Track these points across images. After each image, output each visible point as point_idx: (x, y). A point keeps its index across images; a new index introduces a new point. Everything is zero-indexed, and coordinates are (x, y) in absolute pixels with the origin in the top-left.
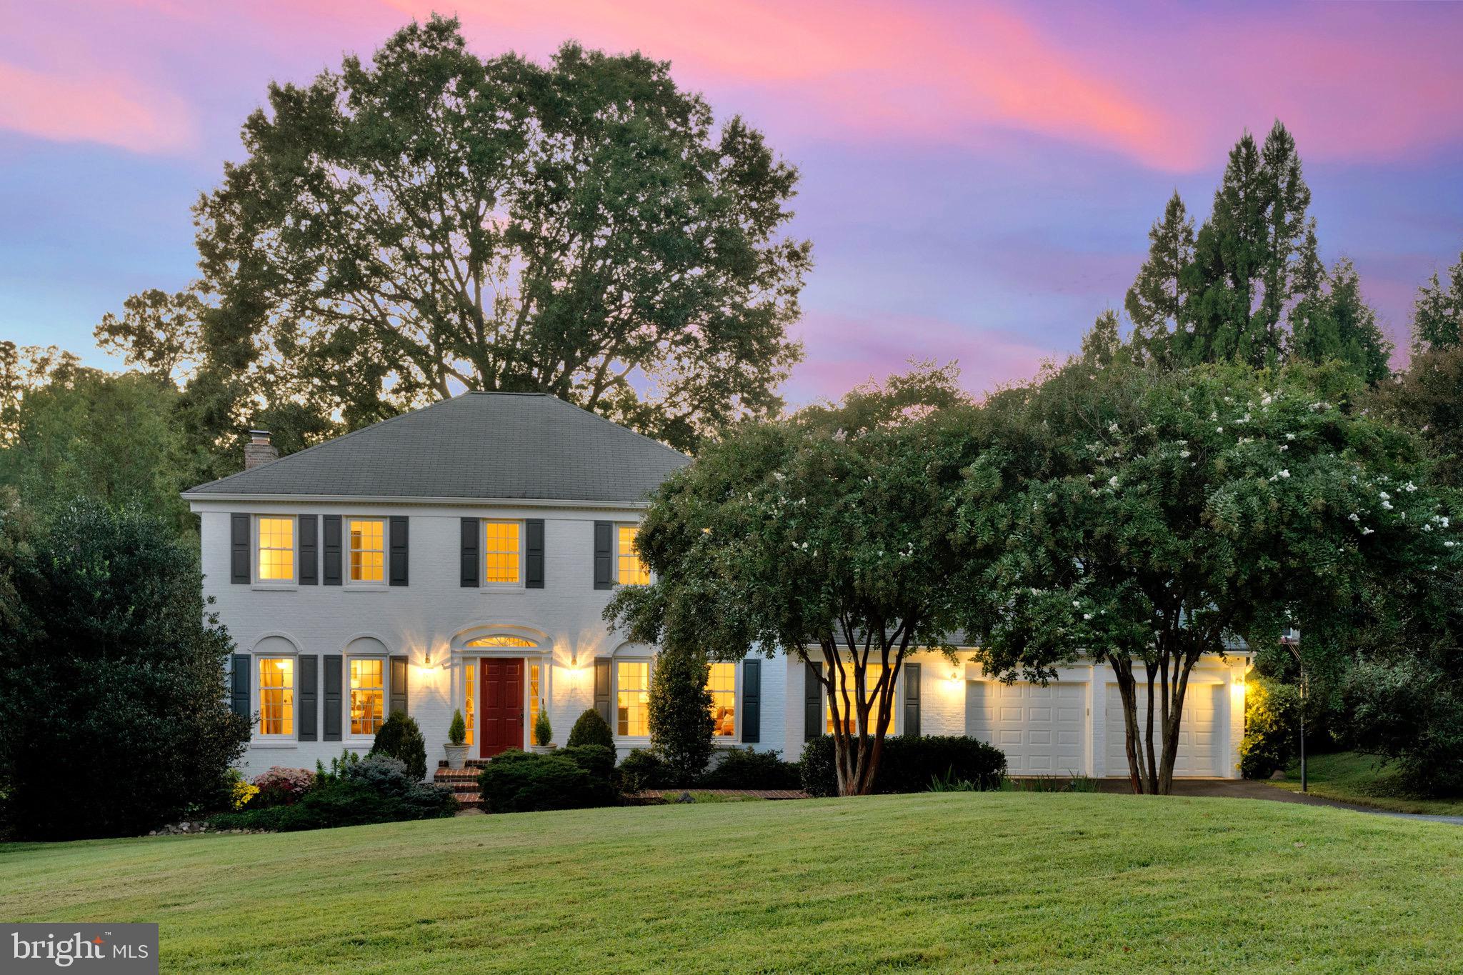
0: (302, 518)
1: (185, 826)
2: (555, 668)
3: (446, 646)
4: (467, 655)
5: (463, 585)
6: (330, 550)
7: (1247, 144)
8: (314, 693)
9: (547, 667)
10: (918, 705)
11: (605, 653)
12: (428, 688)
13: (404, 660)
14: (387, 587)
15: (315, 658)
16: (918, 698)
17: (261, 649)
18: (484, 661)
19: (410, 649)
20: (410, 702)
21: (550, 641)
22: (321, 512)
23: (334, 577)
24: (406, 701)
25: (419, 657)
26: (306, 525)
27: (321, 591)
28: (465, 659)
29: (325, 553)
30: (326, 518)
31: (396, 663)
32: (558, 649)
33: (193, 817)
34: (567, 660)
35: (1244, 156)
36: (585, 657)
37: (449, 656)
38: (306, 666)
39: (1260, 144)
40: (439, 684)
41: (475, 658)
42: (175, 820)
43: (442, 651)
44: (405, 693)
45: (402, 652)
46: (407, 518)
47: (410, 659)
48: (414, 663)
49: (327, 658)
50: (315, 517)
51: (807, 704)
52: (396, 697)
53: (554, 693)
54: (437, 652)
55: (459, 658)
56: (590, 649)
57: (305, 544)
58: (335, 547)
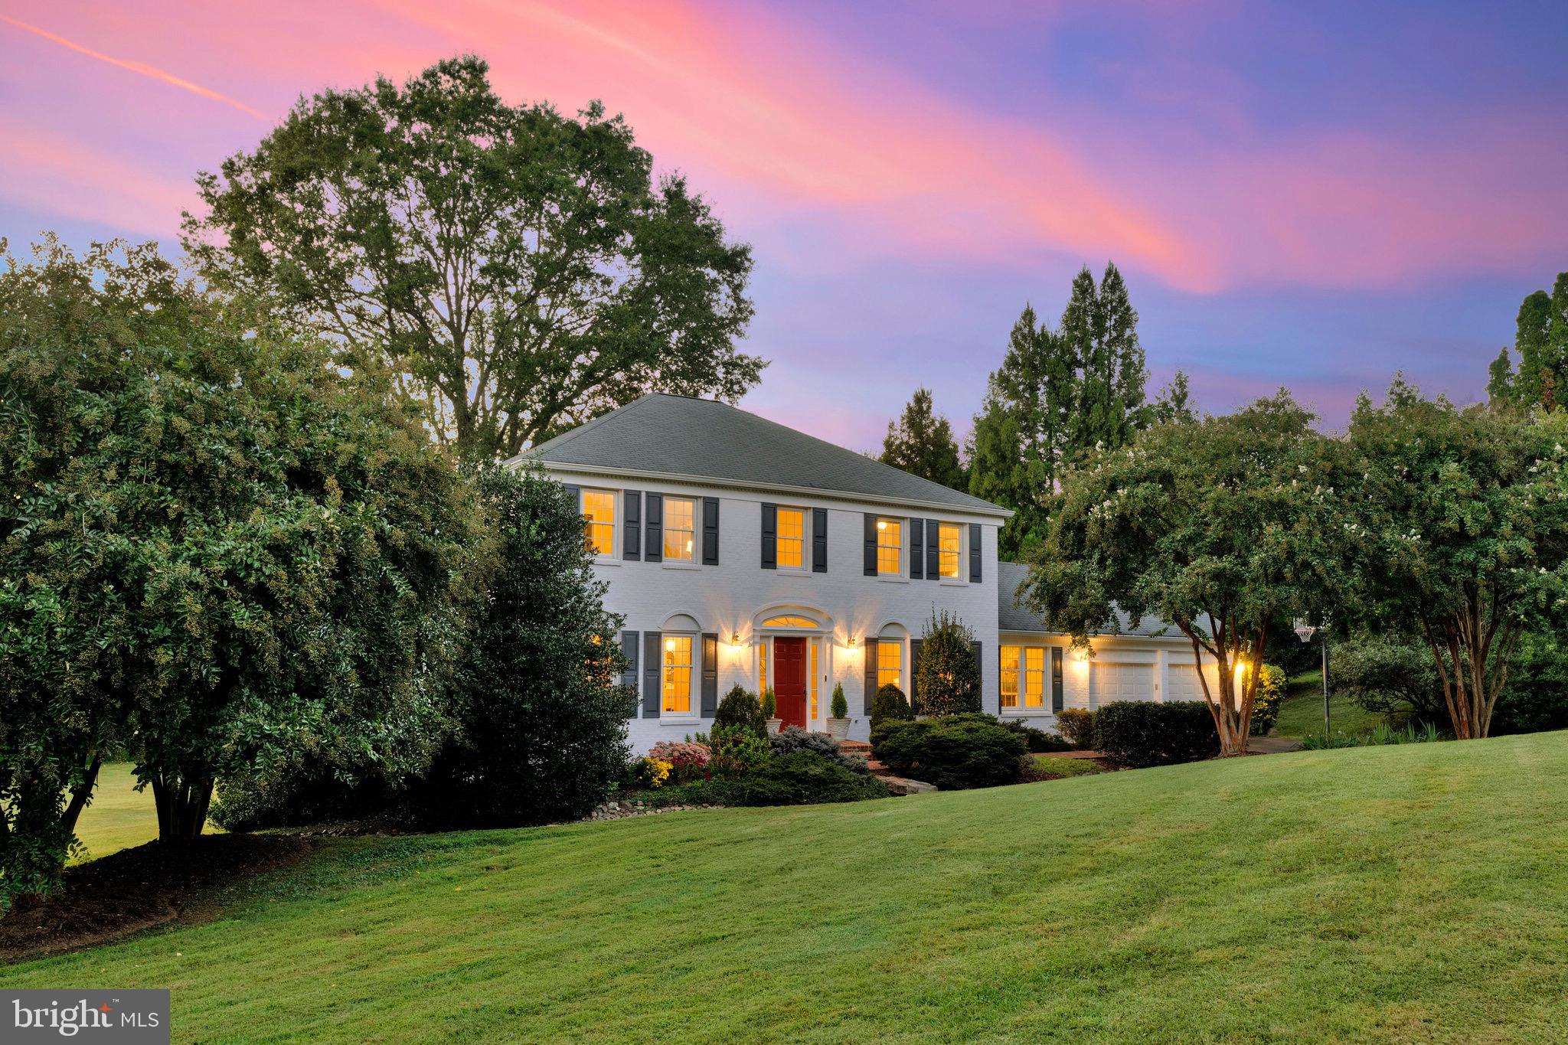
0: (628, 494)
2: (835, 648)
3: (749, 624)
4: (764, 634)
5: (763, 567)
6: (652, 527)
7: (1086, 276)
8: (636, 669)
9: (828, 645)
10: (1061, 682)
11: (873, 635)
12: (734, 665)
13: (714, 637)
14: (700, 565)
15: (636, 634)
16: (1061, 676)
18: (777, 640)
19: (719, 627)
20: (719, 679)
21: (831, 621)
22: (644, 488)
23: (654, 554)
24: (716, 678)
25: (727, 635)
26: (632, 497)
28: (762, 637)
29: (647, 529)
30: (649, 495)
31: (708, 641)
32: (837, 630)
34: (844, 640)
35: (1083, 284)
36: (859, 637)
37: (751, 634)
38: (629, 641)
39: (1098, 279)
40: (743, 661)
41: (768, 637)
43: (746, 629)
44: (715, 670)
45: (712, 630)
46: (718, 499)
47: (720, 637)
48: (724, 642)
49: (647, 634)
50: (638, 494)
52: (708, 674)
53: (835, 669)
54: (742, 629)
55: (760, 637)
56: (861, 630)
57: (631, 522)
58: (656, 524)
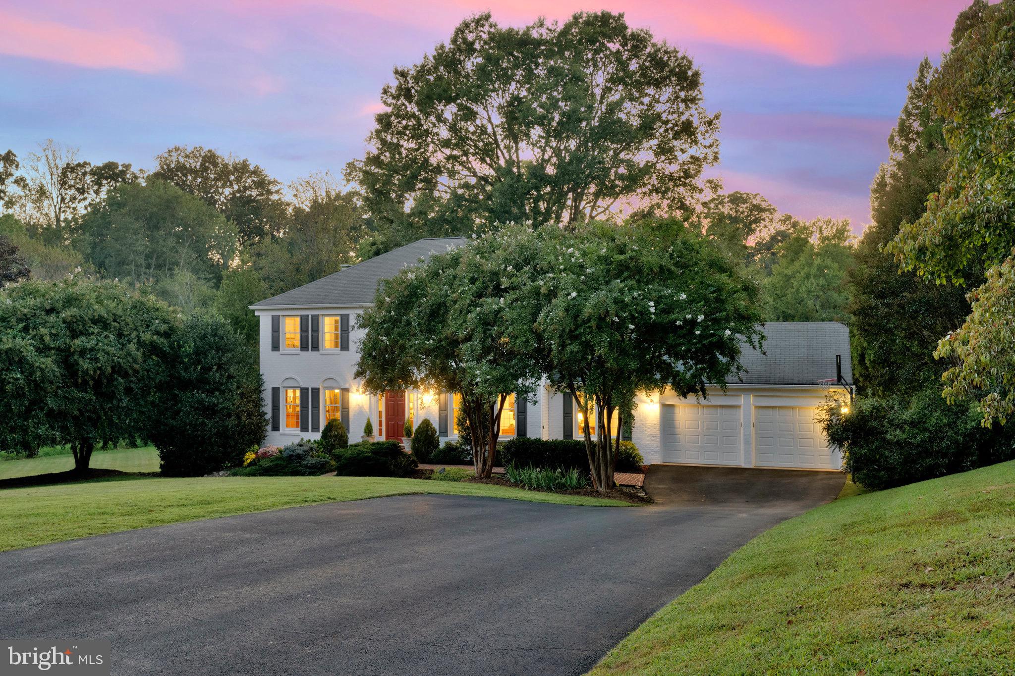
0: (302, 317)
1: (221, 473)
6: (314, 333)
8: (307, 407)
12: (357, 404)
13: (348, 390)
14: (340, 352)
15: (307, 389)
17: (285, 384)
19: (350, 385)
20: (350, 413)
22: (310, 313)
23: (316, 347)
24: (348, 412)
25: (353, 389)
26: (304, 319)
27: (310, 354)
29: (312, 335)
30: (312, 316)
31: (344, 392)
33: (228, 468)
38: (304, 391)
40: (364, 403)
42: (218, 469)
43: (361, 386)
44: (348, 408)
45: (347, 386)
46: (348, 315)
47: (350, 390)
48: (352, 392)
49: (313, 389)
50: (307, 316)
51: (564, 417)
52: (344, 410)
57: (304, 330)
58: (316, 330)
